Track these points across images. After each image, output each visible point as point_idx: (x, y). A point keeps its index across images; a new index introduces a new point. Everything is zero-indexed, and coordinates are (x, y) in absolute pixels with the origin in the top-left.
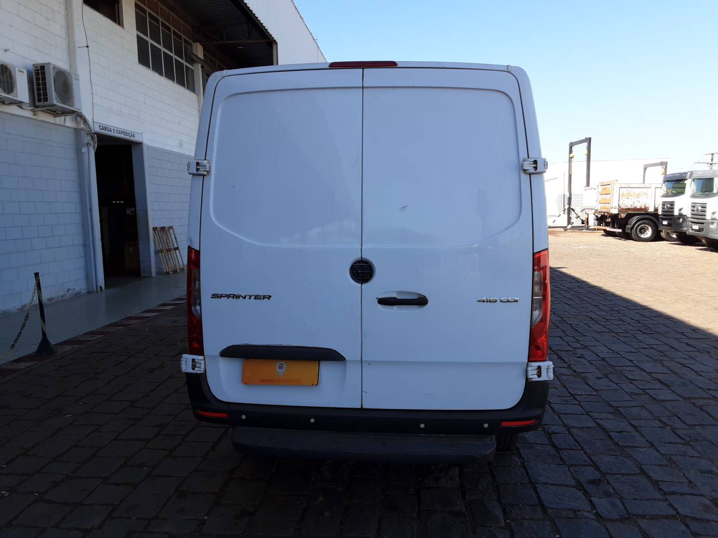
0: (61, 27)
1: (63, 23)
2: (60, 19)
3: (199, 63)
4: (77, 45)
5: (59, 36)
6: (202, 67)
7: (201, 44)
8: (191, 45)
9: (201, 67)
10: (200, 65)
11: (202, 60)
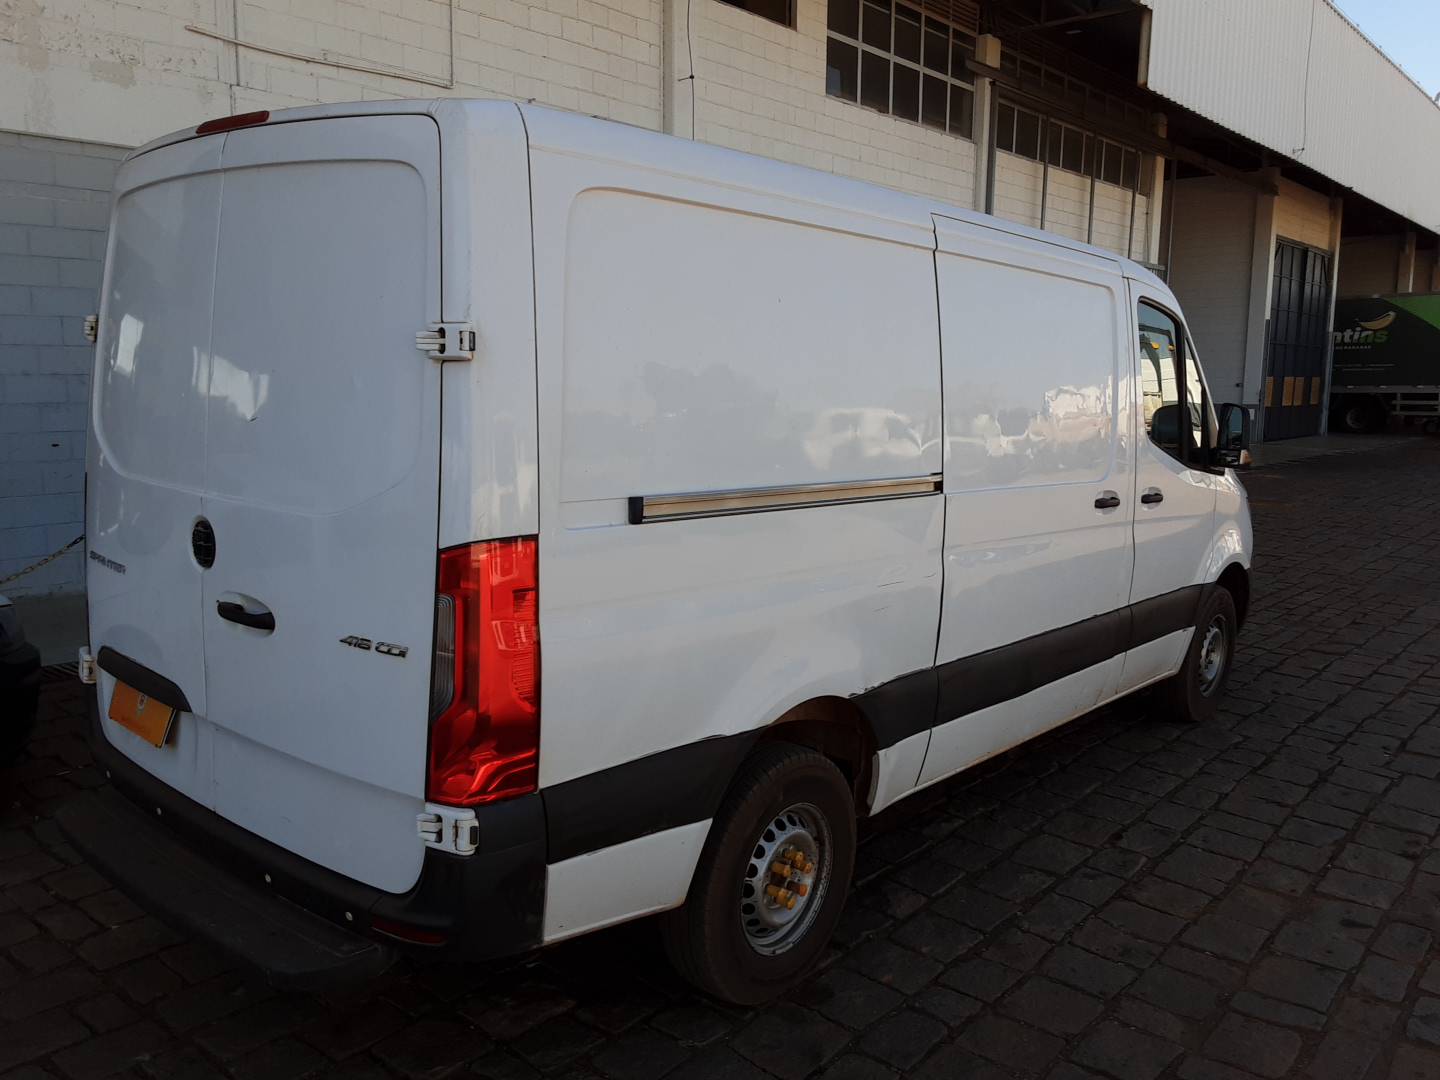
0: (650, 45)
1: (656, 39)
2: (651, 32)
3: (985, 76)
4: (676, 76)
5: (643, 63)
6: (992, 84)
7: (994, 36)
8: (972, 41)
9: (990, 83)
10: (987, 80)
11: (995, 69)
